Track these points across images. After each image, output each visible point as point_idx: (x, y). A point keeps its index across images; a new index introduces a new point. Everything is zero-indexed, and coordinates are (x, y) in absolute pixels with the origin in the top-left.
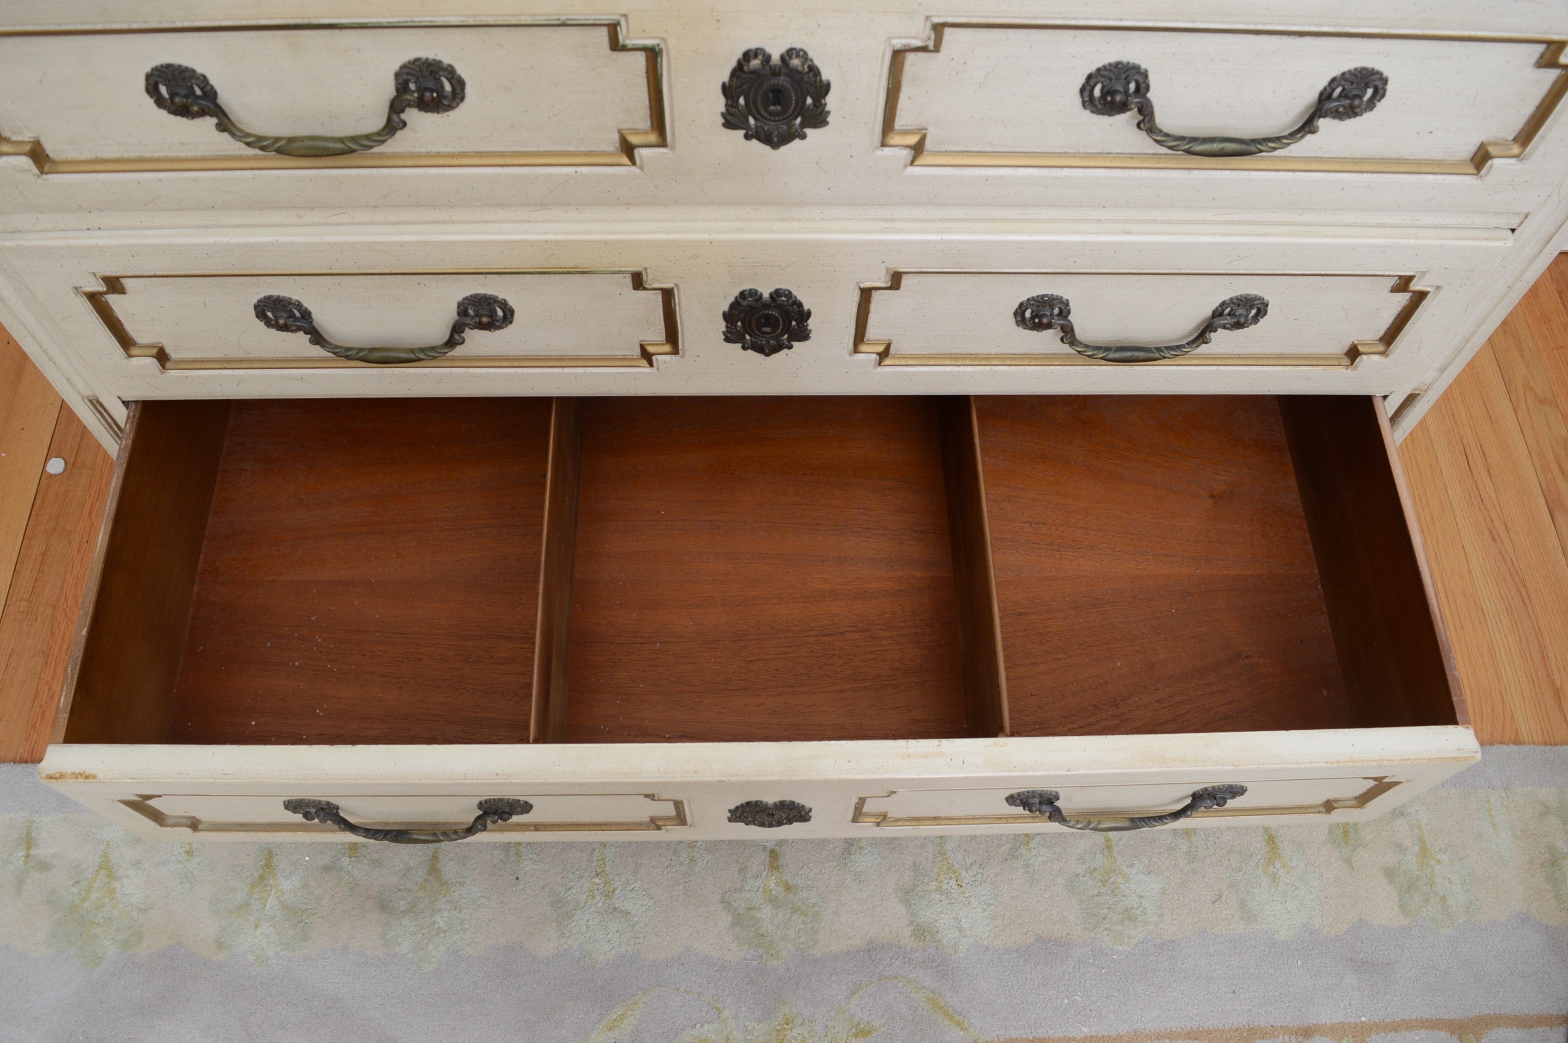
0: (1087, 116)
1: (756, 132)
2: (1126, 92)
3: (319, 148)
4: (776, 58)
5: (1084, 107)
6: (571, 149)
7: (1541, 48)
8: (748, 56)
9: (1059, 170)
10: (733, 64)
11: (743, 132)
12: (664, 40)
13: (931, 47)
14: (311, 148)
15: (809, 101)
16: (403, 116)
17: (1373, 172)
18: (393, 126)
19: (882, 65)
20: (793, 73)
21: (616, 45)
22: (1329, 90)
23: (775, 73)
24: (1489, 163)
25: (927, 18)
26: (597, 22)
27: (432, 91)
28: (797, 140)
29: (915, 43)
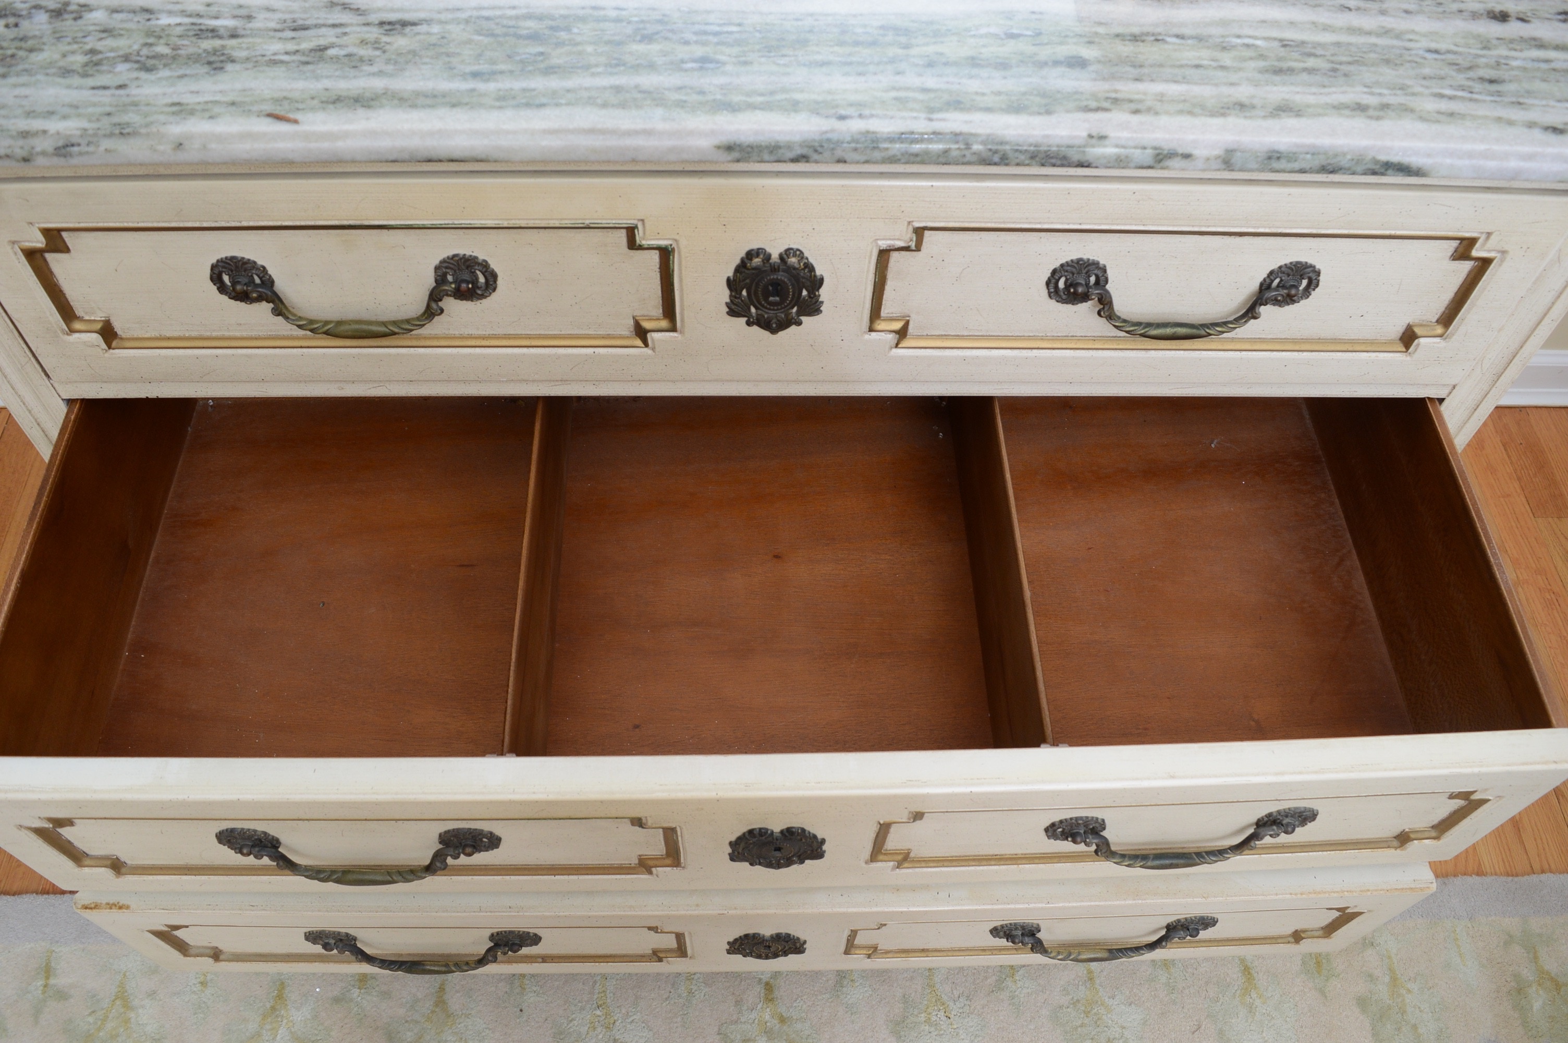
0: (1053, 305)
1: (757, 319)
2: (1087, 285)
3: (364, 331)
4: (775, 257)
5: (1050, 297)
6: (591, 332)
7: (1455, 244)
8: (750, 255)
9: (1029, 351)
10: (737, 261)
11: (746, 319)
12: (676, 240)
13: (913, 247)
14: (356, 330)
15: (805, 293)
16: (440, 304)
17: (1312, 351)
18: (431, 311)
19: (869, 262)
20: (789, 269)
21: (632, 244)
22: (1268, 281)
23: (774, 269)
24: (1416, 341)
25: (909, 223)
26: (617, 226)
27: (468, 282)
28: (793, 327)
29: (899, 244)
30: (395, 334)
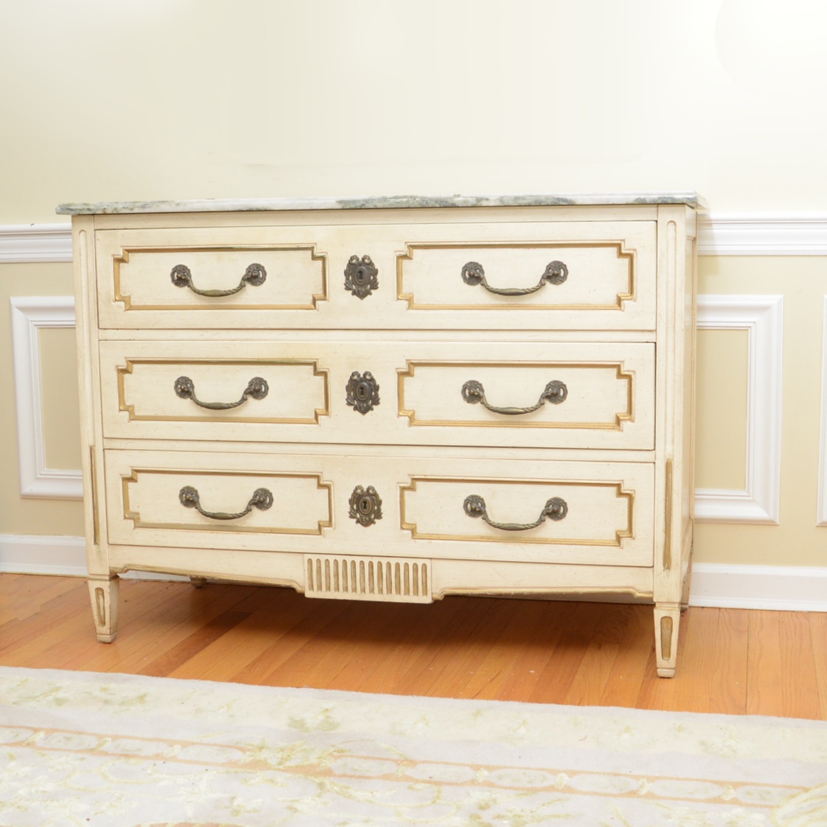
0: (467, 287)
1: (356, 292)
4: (360, 259)
5: (464, 282)
6: (297, 303)
7: (615, 248)
10: (347, 262)
11: (351, 292)
12: (327, 253)
13: (409, 256)
15: (371, 277)
16: (245, 285)
18: (241, 287)
19: (393, 262)
20: (366, 266)
21: (313, 257)
23: (361, 266)
24: (622, 303)
26: (308, 247)
27: (256, 277)
28: (369, 295)
29: (403, 253)
30: (228, 294)
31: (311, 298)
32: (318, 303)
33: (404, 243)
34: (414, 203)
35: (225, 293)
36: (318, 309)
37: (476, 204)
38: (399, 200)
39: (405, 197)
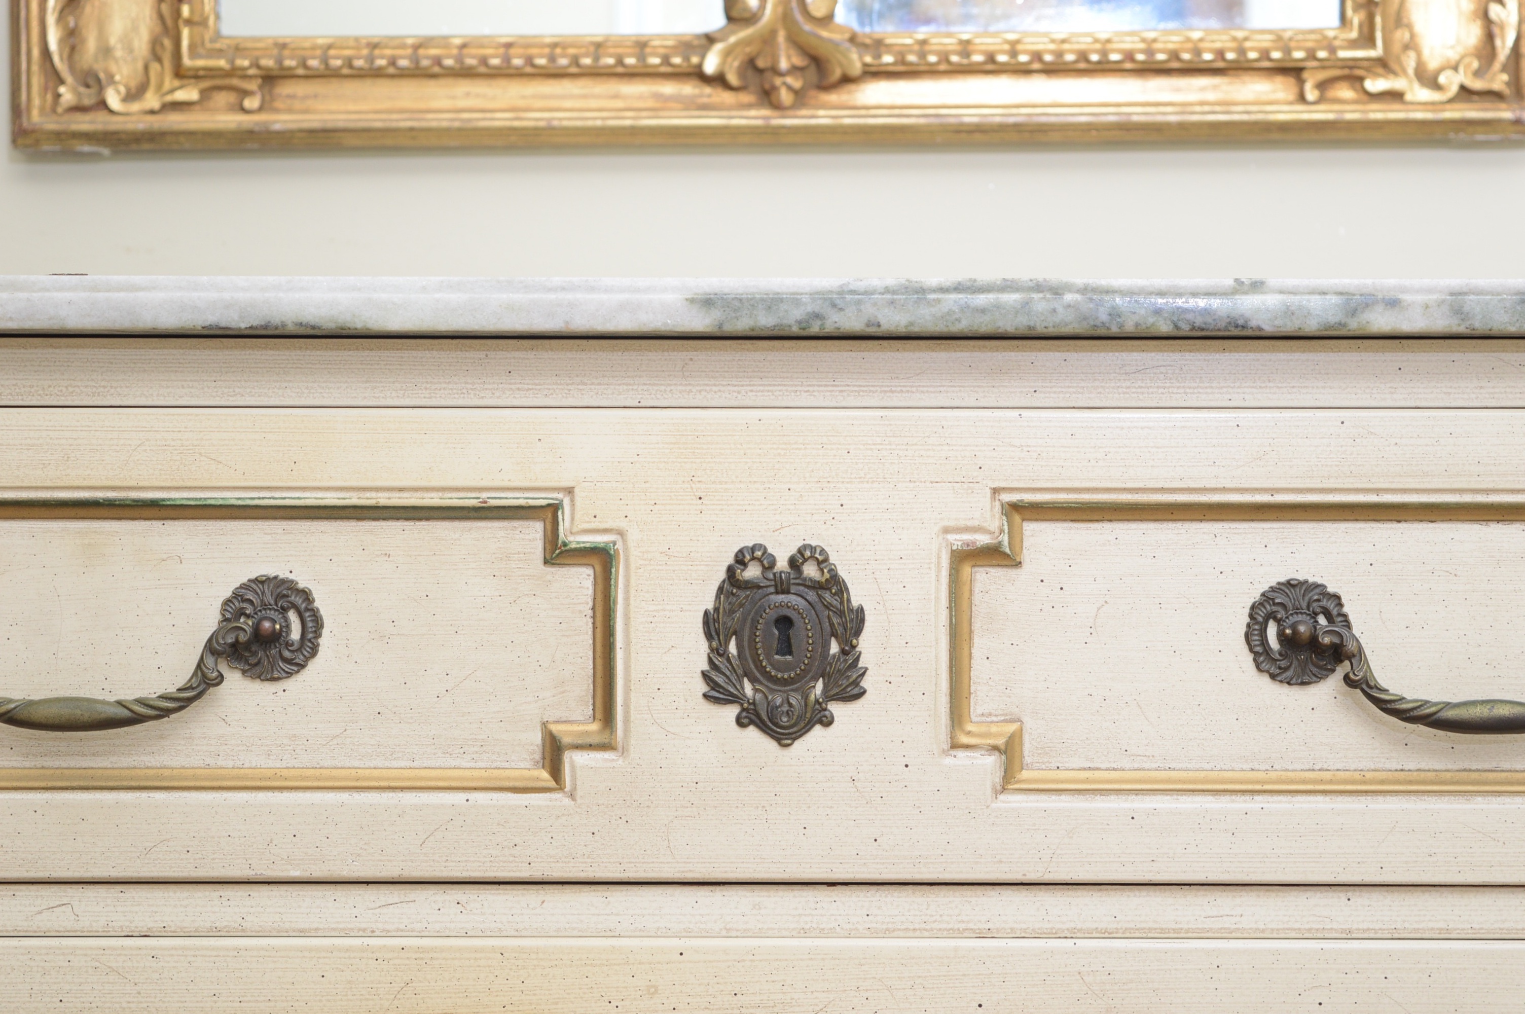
4: (782, 564)
6: (466, 764)
10: (721, 575)
11: (735, 710)
12: (622, 534)
13: (1007, 546)
18: (201, 683)
19: (938, 578)
21: (552, 549)
26: (530, 504)
28: (818, 728)
29: (983, 540)
30: (135, 719)
31: (536, 738)
32: (574, 760)
33: (988, 493)
34: (1054, 310)
35: (124, 713)
36: (574, 788)
37: (1342, 325)
38: (982, 299)
39: (1007, 286)
